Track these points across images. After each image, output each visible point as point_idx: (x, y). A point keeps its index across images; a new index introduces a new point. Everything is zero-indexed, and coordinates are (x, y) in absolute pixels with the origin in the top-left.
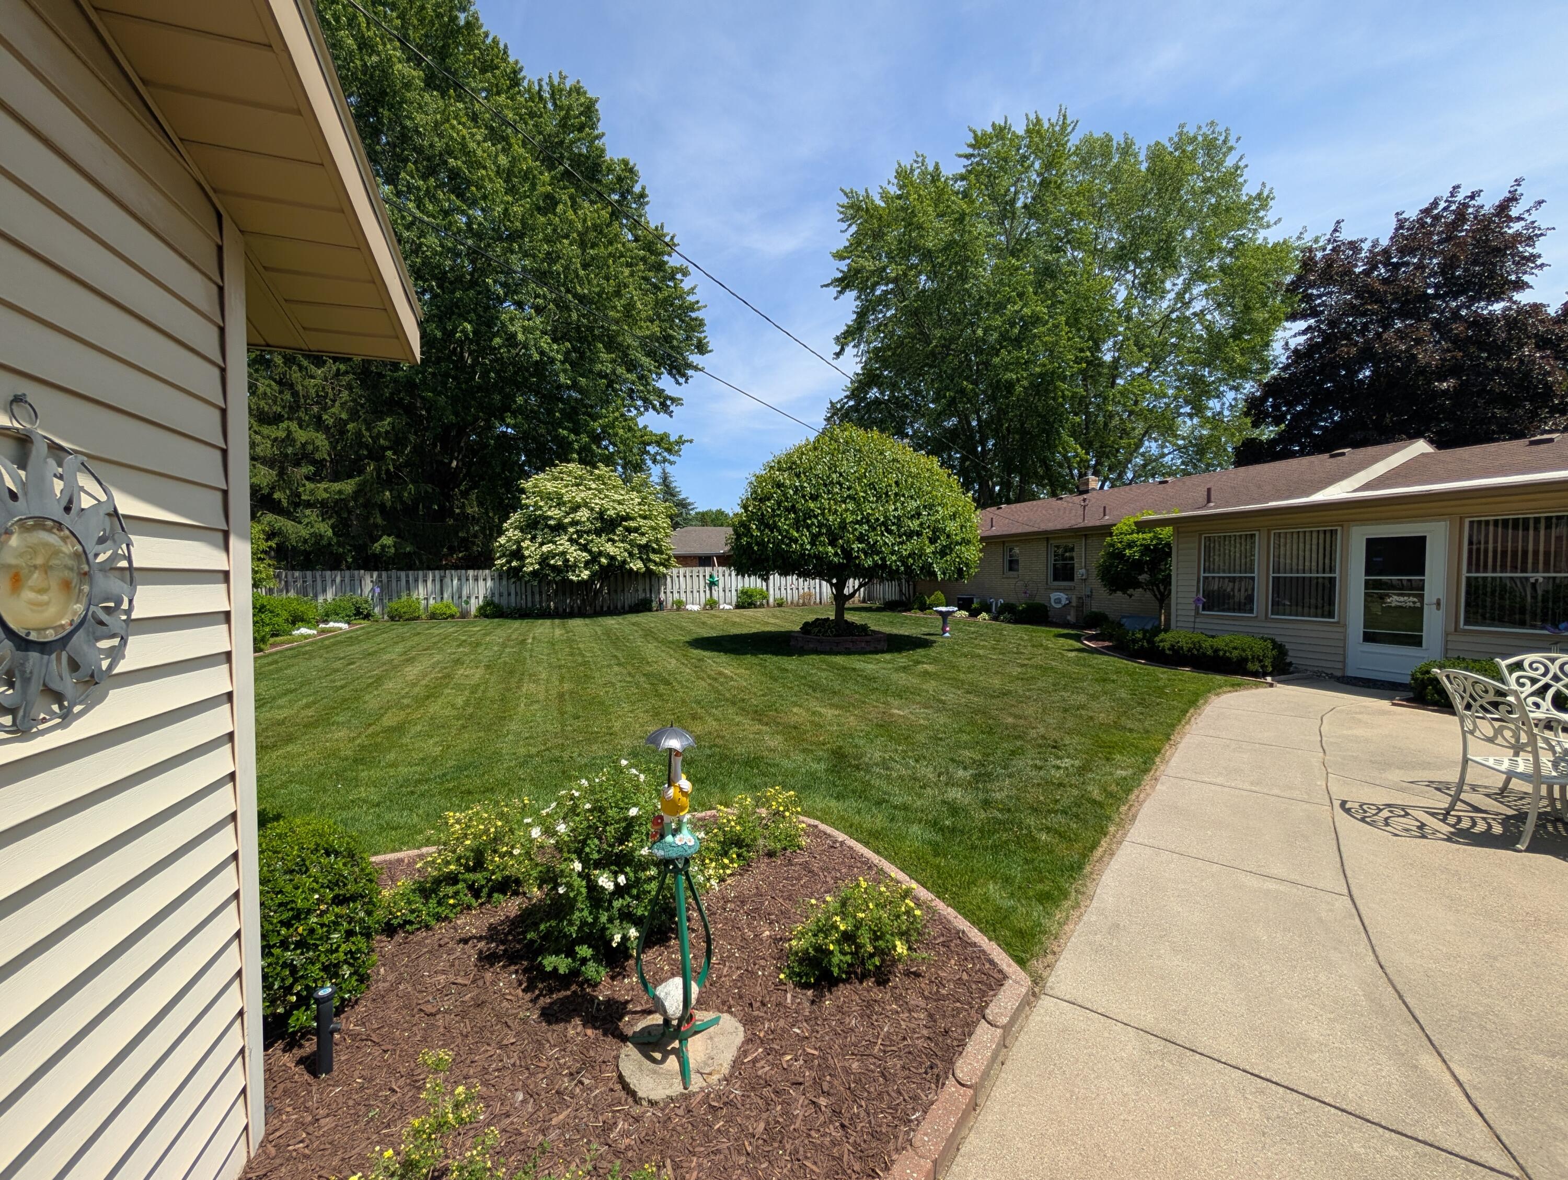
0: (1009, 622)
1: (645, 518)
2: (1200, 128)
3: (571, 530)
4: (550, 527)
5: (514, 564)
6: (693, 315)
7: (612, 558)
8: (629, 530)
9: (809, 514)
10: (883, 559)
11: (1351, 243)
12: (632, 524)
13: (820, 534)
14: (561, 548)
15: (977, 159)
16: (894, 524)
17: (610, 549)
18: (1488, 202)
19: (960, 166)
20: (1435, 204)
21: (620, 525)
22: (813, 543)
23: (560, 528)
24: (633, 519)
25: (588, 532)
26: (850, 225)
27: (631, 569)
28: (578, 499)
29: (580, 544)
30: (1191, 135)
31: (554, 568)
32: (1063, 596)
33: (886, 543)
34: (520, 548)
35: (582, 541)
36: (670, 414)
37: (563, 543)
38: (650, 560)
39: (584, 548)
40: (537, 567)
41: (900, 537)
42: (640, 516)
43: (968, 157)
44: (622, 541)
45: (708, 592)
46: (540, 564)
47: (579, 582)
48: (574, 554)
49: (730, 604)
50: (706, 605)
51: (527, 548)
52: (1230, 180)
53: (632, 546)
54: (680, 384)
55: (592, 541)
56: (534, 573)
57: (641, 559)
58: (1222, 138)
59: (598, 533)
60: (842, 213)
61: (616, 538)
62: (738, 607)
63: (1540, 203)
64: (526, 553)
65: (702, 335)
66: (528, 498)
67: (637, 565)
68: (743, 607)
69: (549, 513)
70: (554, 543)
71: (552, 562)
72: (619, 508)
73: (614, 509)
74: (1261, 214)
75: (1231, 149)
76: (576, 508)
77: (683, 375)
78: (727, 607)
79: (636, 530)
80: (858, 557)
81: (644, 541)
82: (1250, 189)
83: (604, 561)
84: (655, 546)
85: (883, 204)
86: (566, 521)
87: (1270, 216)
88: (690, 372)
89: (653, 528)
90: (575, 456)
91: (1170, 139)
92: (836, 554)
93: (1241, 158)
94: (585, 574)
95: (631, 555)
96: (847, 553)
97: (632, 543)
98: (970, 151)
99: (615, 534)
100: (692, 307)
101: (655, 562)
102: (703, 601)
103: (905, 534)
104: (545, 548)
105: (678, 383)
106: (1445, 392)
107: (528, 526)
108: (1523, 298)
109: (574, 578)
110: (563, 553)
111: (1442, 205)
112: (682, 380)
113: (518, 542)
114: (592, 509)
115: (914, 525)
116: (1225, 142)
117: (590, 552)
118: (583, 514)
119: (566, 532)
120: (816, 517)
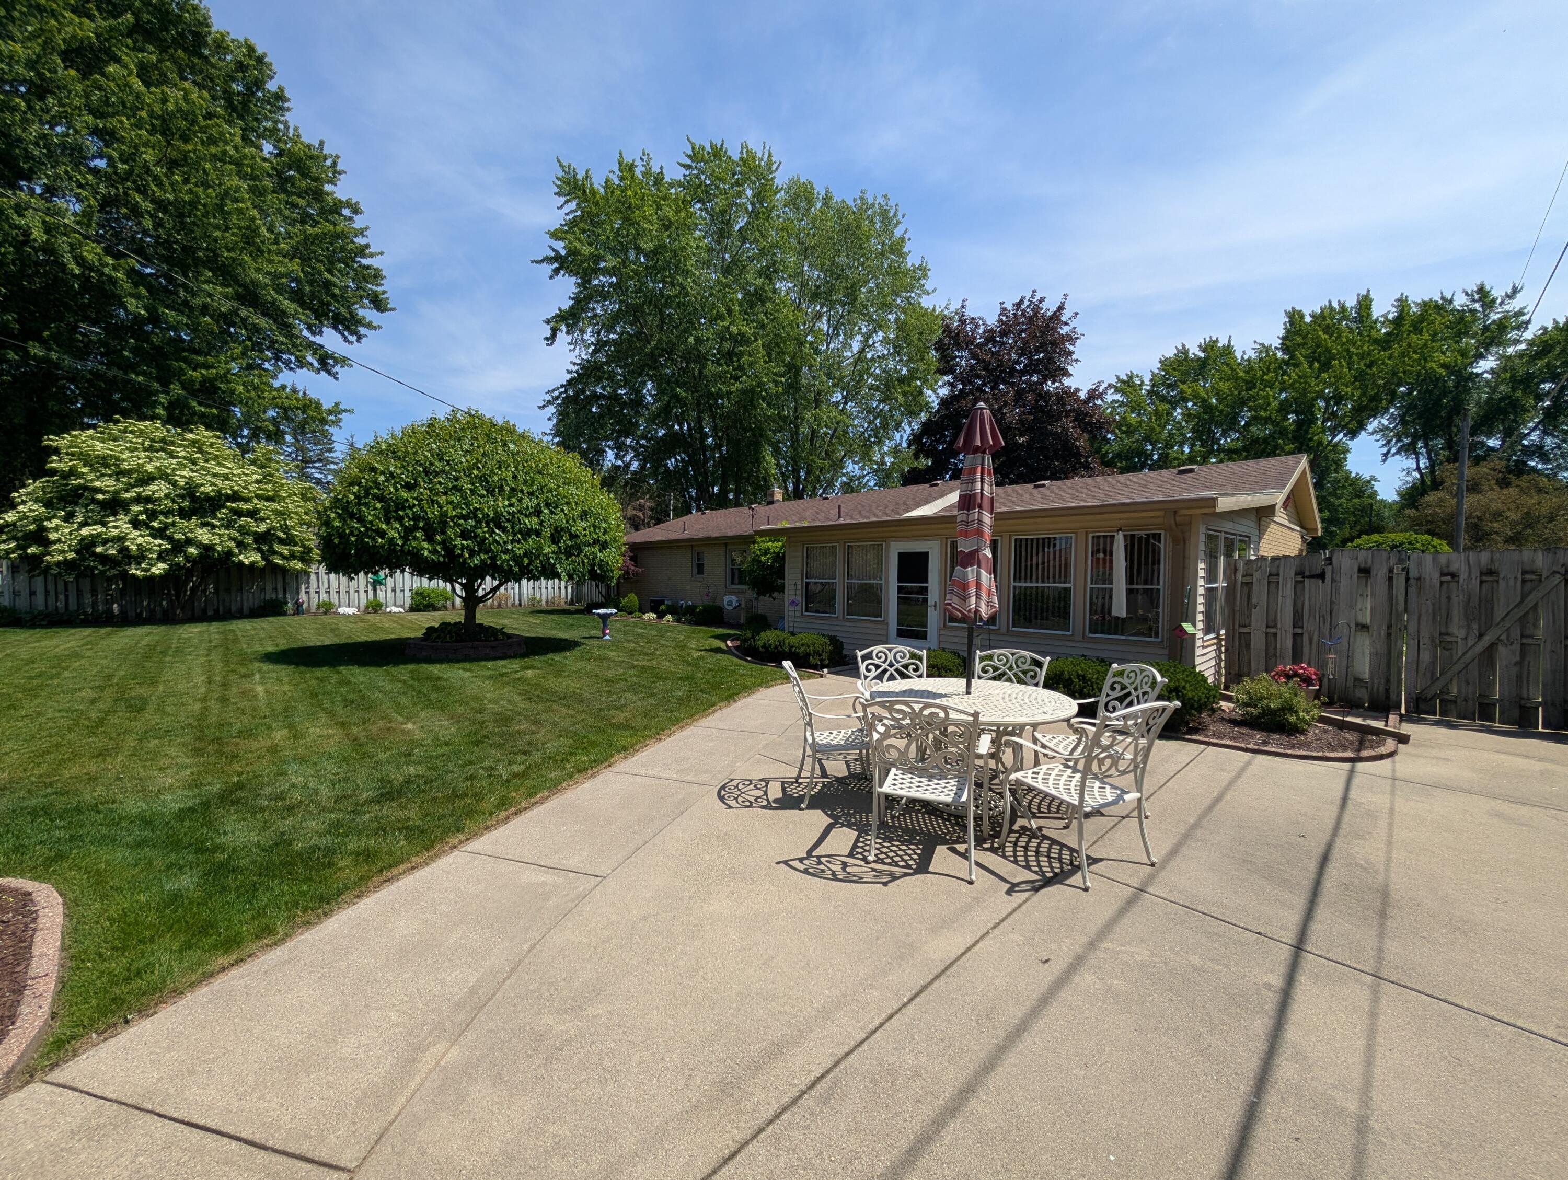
0: (690, 624)
1: (268, 499)
2: (875, 198)
3: (135, 508)
4: (98, 502)
5: (32, 550)
6: (364, 262)
7: (209, 548)
8: (239, 513)
9: (401, 505)
10: (493, 558)
11: (973, 319)
12: (243, 506)
13: (415, 528)
14: (115, 532)
15: (695, 172)
16: (508, 521)
17: (204, 536)
18: (1049, 307)
19: (679, 174)
20: (1021, 302)
21: (224, 507)
22: (405, 539)
23: (114, 505)
24: (247, 500)
25: (168, 513)
26: (567, 202)
27: (241, 563)
28: (150, 468)
29: (152, 528)
30: (870, 202)
31: (104, 558)
32: (734, 598)
33: (495, 541)
34: (42, 529)
35: (155, 524)
36: (335, 376)
37: (120, 525)
38: (275, 553)
39: (160, 533)
40: (71, 556)
41: (514, 534)
42: (257, 496)
43: (688, 167)
44: (227, 527)
45: (371, 593)
46: (77, 552)
47: (145, 577)
48: (137, 539)
49: (403, 607)
50: (367, 607)
51: (56, 529)
52: (897, 248)
53: (242, 534)
54: (350, 343)
55: (173, 524)
56: (67, 565)
57: (259, 550)
58: (892, 211)
59: (185, 514)
60: (558, 186)
61: (216, 523)
62: (412, 609)
63: (1076, 314)
64: (53, 536)
65: (380, 289)
66: (60, 460)
67: (251, 557)
68: (419, 610)
69: (97, 484)
70: (104, 524)
71: (99, 550)
72: (220, 483)
73: (213, 484)
74: (923, 282)
75: (898, 222)
76: (148, 479)
77: (354, 332)
78: (395, 610)
79: (252, 514)
80: (461, 555)
81: (263, 528)
82: (912, 261)
83: (192, 550)
84: (281, 535)
85: (602, 191)
86: (128, 495)
87: (929, 285)
88: (362, 330)
89: (279, 513)
90: (160, 411)
91: (855, 200)
92: (434, 551)
93: (906, 231)
94: (159, 568)
95: (240, 544)
96: (449, 550)
97: (243, 530)
98: (688, 162)
99: (215, 517)
100: (362, 251)
101: (281, 555)
102: (363, 601)
103: (520, 532)
104: (85, 531)
105: (346, 340)
106: (1022, 445)
107: (61, 499)
108: (1067, 382)
109: (138, 573)
110: (120, 539)
111: (1026, 303)
112: (353, 338)
113: (38, 520)
114: (174, 484)
115: (532, 522)
116: (895, 214)
117: (170, 539)
118: (159, 489)
119: (127, 512)
120: (411, 507)
